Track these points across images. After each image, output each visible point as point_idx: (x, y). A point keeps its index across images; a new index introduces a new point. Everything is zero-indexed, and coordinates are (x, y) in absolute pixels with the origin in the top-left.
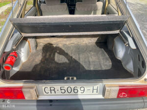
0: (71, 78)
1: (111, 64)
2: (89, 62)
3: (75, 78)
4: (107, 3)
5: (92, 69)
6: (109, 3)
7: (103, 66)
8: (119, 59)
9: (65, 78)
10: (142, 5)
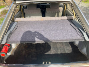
0: (47, 62)
1: (71, 48)
2: (57, 48)
3: (50, 63)
4: (65, 8)
5: (59, 53)
6: (67, 8)
7: (66, 51)
8: (76, 45)
9: (43, 63)
10: (85, 7)
